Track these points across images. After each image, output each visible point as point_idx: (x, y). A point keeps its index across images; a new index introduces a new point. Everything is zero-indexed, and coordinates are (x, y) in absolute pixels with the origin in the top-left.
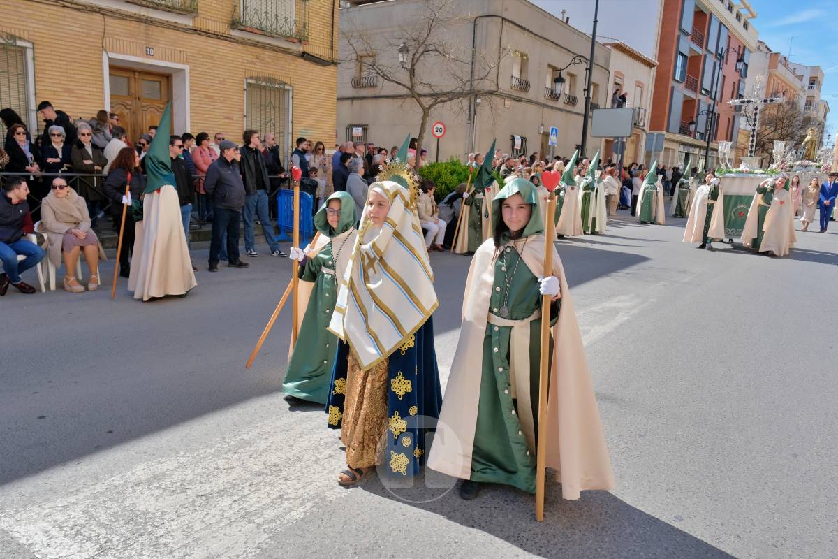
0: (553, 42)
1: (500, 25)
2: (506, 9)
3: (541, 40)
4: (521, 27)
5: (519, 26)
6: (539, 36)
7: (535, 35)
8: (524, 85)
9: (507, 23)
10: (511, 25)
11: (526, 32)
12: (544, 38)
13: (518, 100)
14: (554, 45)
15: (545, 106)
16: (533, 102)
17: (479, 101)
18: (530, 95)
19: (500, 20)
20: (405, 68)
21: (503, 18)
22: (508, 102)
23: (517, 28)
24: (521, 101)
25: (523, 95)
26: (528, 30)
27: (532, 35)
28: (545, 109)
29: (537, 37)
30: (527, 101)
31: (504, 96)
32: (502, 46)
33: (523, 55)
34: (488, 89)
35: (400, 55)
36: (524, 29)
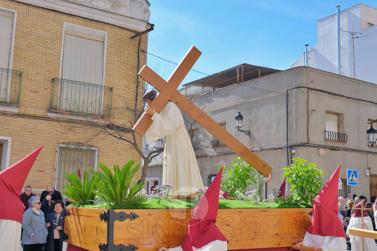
0: (372, 102)
1: (306, 94)
2: (312, 82)
3: (357, 101)
4: (330, 93)
5: (328, 92)
6: (352, 98)
7: (348, 98)
8: (341, 137)
9: (314, 91)
10: (319, 92)
11: (338, 97)
12: (359, 100)
13: (333, 149)
14: (373, 104)
15: (368, 152)
16: (353, 150)
17: (293, 151)
18: (350, 144)
19: (307, 89)
20: (241, 131)
21: (308, 88)
22: (322, 152)
23: (326, 94)
24: (338, 150)
25: (340, 145)
26: (339, 95)
27: (346, 99)
28: (371, 156)
29: (349, 99)
30: (347, 150)
31: (318, 147)
32: (311, 108)
33: (338, 115)
34: (301, 142)
35: (237, 122)
36: (334, 94)
